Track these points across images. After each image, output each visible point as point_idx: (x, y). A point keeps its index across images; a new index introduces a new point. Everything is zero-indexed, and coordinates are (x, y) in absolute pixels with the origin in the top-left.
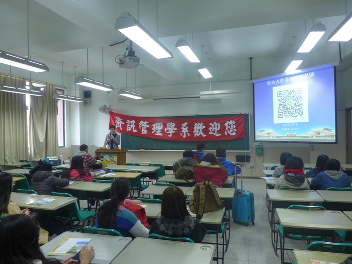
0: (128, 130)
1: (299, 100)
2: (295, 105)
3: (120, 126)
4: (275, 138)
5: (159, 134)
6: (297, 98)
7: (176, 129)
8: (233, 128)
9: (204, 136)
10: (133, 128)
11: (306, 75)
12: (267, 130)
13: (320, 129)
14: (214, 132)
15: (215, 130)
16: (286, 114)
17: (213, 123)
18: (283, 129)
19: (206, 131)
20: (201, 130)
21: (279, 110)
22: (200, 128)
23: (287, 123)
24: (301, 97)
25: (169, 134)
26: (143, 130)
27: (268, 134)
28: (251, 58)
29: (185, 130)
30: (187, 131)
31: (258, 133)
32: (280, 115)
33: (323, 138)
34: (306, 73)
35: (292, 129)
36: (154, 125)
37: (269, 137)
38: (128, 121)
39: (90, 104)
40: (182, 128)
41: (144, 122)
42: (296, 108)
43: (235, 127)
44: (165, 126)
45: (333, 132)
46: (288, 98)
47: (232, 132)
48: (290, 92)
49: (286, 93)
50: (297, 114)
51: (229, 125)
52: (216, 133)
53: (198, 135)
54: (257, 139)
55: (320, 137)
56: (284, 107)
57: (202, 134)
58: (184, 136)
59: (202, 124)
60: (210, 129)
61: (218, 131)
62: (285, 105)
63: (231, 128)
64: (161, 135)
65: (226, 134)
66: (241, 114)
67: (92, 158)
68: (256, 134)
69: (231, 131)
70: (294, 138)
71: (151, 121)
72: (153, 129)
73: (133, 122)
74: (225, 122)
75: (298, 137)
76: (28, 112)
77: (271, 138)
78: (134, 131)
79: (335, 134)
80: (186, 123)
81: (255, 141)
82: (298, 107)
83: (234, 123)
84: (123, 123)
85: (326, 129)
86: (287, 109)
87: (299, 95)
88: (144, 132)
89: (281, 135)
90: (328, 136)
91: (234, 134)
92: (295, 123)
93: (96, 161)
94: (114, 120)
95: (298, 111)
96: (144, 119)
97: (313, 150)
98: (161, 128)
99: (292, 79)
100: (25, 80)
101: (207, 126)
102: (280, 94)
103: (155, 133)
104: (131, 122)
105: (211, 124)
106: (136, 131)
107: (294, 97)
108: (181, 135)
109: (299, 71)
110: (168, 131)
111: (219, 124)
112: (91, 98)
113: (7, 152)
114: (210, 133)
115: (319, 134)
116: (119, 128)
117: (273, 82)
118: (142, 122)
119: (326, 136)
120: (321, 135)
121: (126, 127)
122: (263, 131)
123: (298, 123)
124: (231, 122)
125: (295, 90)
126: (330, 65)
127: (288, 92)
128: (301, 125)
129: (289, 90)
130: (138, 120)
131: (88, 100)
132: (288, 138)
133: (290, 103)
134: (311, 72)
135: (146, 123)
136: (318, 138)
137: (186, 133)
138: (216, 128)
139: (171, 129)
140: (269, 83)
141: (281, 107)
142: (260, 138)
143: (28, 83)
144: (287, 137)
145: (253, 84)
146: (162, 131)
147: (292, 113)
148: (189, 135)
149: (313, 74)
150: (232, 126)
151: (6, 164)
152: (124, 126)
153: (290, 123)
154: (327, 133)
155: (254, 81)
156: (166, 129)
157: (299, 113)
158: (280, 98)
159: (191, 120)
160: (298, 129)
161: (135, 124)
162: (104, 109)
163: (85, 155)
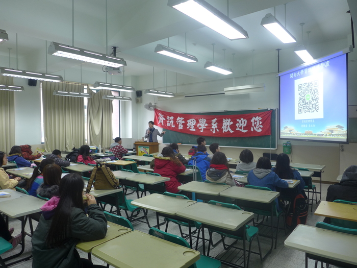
0: (168, 125)
1: (316, 94)
2: (312, 99)
3: (162, 122)
4: (296, 136)
5: (193, 129)
6: (314, 91)
7: (207, 125)
8: (260, 124)
9: (232, 132)
10: (172, 124)
11: (322, 64)
12: (290, 127)
13: (333, 126)
14: (241, 128)
15: (242, 126)
16: (305, 110)
17: (240, 119)
18: (302, 126)
19: (233, 127)
20: (229, 126)
21: (300, 105)
22: (228, 124)
23: (306, 120)
24: (317, 91)
25: (201, 130)
26: (180, 126)
27: (290, 131)
28: (278, 50)
29: (214, 126)
30: (217, 127)
31: (282, 130)
32: (300, 110)
33: (336, 137)
34: (322, 62)
35: (310, 126)
36: (188, 121)
37: (291, 134)
38: (168, 117)
39: (141, 103)
40: (213, 124)
41: (180, 118)
42: (313, 103)
43: (261, 123)
44: (198, 122)
45: (345, 130)
46: (307, 91)
47: (258, 129)
48: (309, 85)
49: (306, 86)
50: (314, 109)
51: (255, 121)
52: (243, 129)
53: (227, 131)
54: (282, 136)
55: (333, 135)
56: (303, 102)
57: (230, 130)
58: (214, 132)
59: (230, 120)
60: (237, 125)
61: (244, 127)
62: (304, 100)
63: (257, 125)
64: (194, 130)
65: (252, 130)
66: (267, 110)
67: (123, 149)
68: (281, 131)
69: (257, 127)
70: (311, 136)
71: (187, 117)
72: (188, 125)
73: (172, 118)
74: (252, 118)
75: (315, 134)
76: (86, 110)
77: (292, 135)
78: (172, 126)
79: (346, 132)
80: (216, 119)
81: (280, 139)
82: (315, 102)
83: (260, 119)
84: (164, 119)
85: (339, 127)
86: (305, 104)
87: (316, 88)
88: (181, 127)
89: (301, 133)
90: (340, 135)
91: (260, 130)
92: (312, 119)
93: (127, 152)
94: (158, 116)
95: (314, 106)
96: (181, 115)
97: (343, 150)
98: (194, 124)
99: (310, 70)
100: (83, 85)
101: (235, 122)
102: (300, 88)
103: (190, 128)
104: (170, 118)
105: (238, 120)
106: (173, 126)
107: (311, 90)
108: (211, 130)
109: (315, 61)
110: (200, 126)
111: (245, 120)
112: (142, 97)
113: (68, 142)
114: (237, 129)
115: (332, 131)
116: (161, 123)
117: (295, 75)
118: (179, 118)
119: (339, 135)
120: (334, 133)
121: (166, 123)
122: (286, 127)
123: (314, 119)
124: (257, 118)
125: (313, 83)
126: (341, 52)
127: (307, 85)
128: (318, 122)
129: (308, 83)
130: (176, 116)
131: (139, 98)
132: (306, 136)
133: (308, 98)
134: (326, 61)
135: (182, 119)
136: (332, 137)
137: (216, 128)
138: (243, 124)
139: (203, 125)
140: (291, 76)
141: (301, 101)
142: (284, 135)
143: (85, 87)
144: (305, 134)
145: (280, 77)
146: (195, 127)
147: (310, 109)
148: (218, 130)
149: (328, 63)
150: (258, 122)
151: (67, 151)
152: (165, 122)
153: (308, 120)
154: (339, 131)
155: (280, 74)
156: (198, 125)
157: (315, 108)
158: (300, 92)
159: (220, 116)
160: (314, 126)
161: (173, 119)
162: (149, 107)
163: (117, 146)
